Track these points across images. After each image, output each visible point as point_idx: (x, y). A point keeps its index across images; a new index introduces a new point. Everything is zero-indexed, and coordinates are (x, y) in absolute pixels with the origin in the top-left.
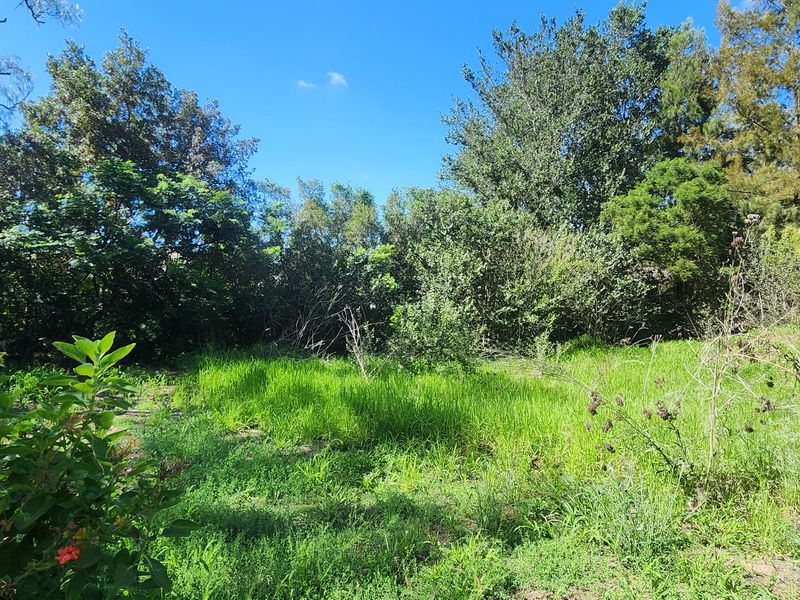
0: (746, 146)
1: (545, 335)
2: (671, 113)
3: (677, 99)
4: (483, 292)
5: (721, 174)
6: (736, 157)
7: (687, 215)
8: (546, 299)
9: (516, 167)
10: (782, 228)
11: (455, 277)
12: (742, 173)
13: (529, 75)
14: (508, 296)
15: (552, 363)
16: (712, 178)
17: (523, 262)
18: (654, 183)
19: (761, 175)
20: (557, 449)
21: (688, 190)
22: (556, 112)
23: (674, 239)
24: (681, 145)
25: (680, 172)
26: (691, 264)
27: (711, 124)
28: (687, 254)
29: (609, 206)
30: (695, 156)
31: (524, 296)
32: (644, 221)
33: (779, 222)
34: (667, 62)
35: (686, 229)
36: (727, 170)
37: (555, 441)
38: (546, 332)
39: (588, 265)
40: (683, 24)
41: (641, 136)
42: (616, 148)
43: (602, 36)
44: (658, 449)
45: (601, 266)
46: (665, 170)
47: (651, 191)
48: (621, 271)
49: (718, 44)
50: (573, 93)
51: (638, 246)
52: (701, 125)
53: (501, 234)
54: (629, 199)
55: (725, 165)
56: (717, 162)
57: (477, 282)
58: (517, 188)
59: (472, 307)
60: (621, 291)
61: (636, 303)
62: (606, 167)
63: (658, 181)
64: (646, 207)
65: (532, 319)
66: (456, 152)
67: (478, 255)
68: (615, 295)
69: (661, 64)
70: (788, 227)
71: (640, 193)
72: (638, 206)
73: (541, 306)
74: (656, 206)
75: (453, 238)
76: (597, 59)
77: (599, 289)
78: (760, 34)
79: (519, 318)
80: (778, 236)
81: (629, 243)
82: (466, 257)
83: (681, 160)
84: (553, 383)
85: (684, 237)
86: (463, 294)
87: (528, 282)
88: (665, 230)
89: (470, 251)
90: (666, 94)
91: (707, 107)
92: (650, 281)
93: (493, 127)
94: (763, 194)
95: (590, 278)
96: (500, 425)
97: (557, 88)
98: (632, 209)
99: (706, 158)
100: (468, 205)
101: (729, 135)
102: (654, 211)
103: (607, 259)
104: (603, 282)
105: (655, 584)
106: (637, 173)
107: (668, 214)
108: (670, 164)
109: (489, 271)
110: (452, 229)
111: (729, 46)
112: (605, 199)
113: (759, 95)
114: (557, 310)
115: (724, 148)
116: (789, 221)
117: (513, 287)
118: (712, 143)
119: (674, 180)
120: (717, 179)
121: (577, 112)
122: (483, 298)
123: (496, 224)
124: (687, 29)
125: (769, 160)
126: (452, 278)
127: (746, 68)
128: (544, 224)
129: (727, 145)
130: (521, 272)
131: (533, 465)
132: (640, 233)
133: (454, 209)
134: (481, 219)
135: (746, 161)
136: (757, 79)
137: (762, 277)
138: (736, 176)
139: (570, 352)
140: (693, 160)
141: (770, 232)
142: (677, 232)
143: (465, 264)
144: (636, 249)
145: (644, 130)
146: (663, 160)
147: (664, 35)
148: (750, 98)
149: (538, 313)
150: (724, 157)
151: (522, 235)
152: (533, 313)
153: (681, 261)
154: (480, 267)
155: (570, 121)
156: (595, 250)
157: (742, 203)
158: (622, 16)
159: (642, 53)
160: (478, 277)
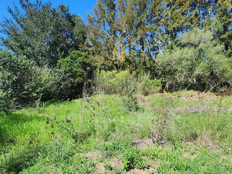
0: (93, 50)
1: (39, 100)
2: (76, 38)
3: (77, 35)
4: (16, 86)
5: (88, 56)
6: (91, 52)
7: (80, 66)
8: (40, 88)
9: (29, 45)
10: (101, 71)
11: (4, 81)
12: (93, 56)
13: (34, 17)
14: (26, 88)
15: (42, 108)
16: (86, 57)
17: (32, 77)
18: (72, 56)
19: (97, 57)
20: (39, 136)
21: (80, 59)
22: (43, 30)
23: (77, 72)
24: (79, 47)
25: (78, 54)
26: (81, 79)
27: (86, 43)
28: (80, 76)
29: (60, 61)
30: (82, 50)
31: (32, 87)
32: (70, 67)
33: (100, 69)
34: (75, 24)
35: (80, 69)
36: (89, 55)
37: (38, 133)
38: (39, 99)
39: (53, 78)
40: (79, 15)
41: (68, 43)
42: (61, 45)
43: (57, 12)
44: (67, 130)
45: (58, 79)
46: (75, 53)
47: (71, 58)
48: (64, 80)
49: (87, 23)
50: (49, 26)
51: (68, 73)
52: (83, 43)
53: (23, 67)
54: (65, 60)
55: (89, 54)
56: (87, 53)
57: (14, 83)
58: (29, 52)
59: (12, 91)
60: (63, 86)
61: (68, 89)
62: (59, 50)
63: (73, 56)
64: (70, 62)
65: (35, 95)
66: (5, 36)
67: (14, 74)
68: (62, 87)
69: (73, 24)
70: (102, 71)
71: (68, 58)
72: (68, 62)
73: (38, 90)
74: (72, 62)
75: (4, 67)
76: (55, 18)
77: (57, 85)
78: (96, 24)
79: (30, 95)
80: (100, 72)
81: (66, 72)
82: (9, 74)
83: (79, 51)
84: (41, 115)
85: (79, 71)
86: (8, 87)
87: (33, 83)
88: (75, 69)
89: (11, 72)
90: (75, 32)
91: (85, 38)
92: (71, 83)
93: (21, 31)
94: (97, 62)
95: (54, 82)
96: (18, 132)
97: (43, 23)
98: (66, 63)
99: (85, 51)
100: (10, 56)
101: (90, 46)
102: (72, 64)
103: (59, 76)
104: (58, 83)
105: (63, 169)
106: (68, 53)
107: (75, 65)
108: (76, 52)
109: (19, 79)
110: (3, 64)
111: (89, 24)
112: (59, 59)
113: (96, 38)
114: (44, 92)
115: (89, 50)
116: (102, 69)
117: (28, 85)
118: (86, 48)
119: (77, 56)
120: (87, 57)
121: (50, 32)
122: (17, 88)
123: (21, 64)
124: (79, 17)
125: (98, 54)
126: (3, 82)
127: (93, 31)
128: (39, 65)
129: (89, 49)
130: (31, 80)
131: (30, 143)
132: (68, 70)
133: (5, 57)
134: (15, 61)
135: (93, 54)
136: (95, 34)
137: (97, 82)
138: (91, 57)
139: (48, 104)
140: (82, 52)
141: (98, 72)
142: (78, 70)
143: (9, 77)
144: (68, 74)
145: (69, 41)
146: (74, 50)
147: (74, 16)
148: (94, 38)
149: (37, 93)
150: (89, 52)
151: (31, 68)
152: (35, 93)
153: (79, 78)
154: (15, 78)
155: (48, 34)
156: (56, 74)
157: (93, 64)
158: (62, 7)
159: (68, 19)
160: (14, 81)
